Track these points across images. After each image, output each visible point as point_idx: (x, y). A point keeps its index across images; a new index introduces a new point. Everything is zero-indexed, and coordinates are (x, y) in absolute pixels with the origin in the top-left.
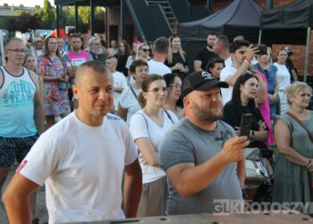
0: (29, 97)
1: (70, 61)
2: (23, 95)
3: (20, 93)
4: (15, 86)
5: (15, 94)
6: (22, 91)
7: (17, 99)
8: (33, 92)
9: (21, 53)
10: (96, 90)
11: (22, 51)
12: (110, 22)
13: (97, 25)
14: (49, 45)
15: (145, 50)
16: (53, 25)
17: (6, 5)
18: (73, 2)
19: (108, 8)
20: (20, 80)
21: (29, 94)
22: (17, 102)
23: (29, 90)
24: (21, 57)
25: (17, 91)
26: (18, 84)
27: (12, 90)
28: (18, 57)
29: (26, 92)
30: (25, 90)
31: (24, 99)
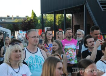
2: (37, 64)
3: (35, 64)
4: (32, 59)
5: (32, 64)
6: (36, 62)
7: (33, 67)
9: (37, 39)
11: (37, 37)
12: (75, 23)
14: (47, 35)
17: (8, 16)
18: (52, 12)
19: (73, 15)
20: (35, 56)
21: (41, 64)
22: (33, 69)
23: (41, 62)
24: (37, 41)
25: (33, 62)
26: (34, 58)
27: (30, 62)
28: (35, 41)
29: (38, 63)
30: (38, 61)
31: (37, 67)
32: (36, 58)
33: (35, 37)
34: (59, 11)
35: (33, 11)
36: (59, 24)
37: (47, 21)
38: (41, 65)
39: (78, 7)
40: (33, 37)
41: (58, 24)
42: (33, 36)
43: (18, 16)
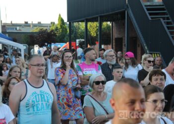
0: (47, 106)
1: (82, 71)
2: (42, 104)
3: (40, 103)
4: (36, 96)
5: (36, 103)
6: (42, 101)
7: (37, 107)
8: (51, 101)
9: (42, 68)
10: (133, 102)
11: (42, 65)
12: (116, 35)
13: (105, 38)
15: (149, 62)
16: (65, 39)
17: (26, 23)
18: (83, 19)
19: (114, 23)
20: (40, 91)
21: (48, 103)
22: (37, 110)
23: (48, 100)
24: (42, 71)
25: (38, 101)
26: (38, 95)
27: (33, 100)
28: (39, 71)
29: (45, 101)
30: (44, 99)
31: (43, 108)
32: (41, 95)
33: (38, 65)
34: (93, 18)
35: (60, 15)
36: (97, 35)
37: (80, 31)
38: (49, 105)
39: (117, 14)
40: (35, 65)
41: (95, 35)
42: (36, 63)
43: (39, 23)
